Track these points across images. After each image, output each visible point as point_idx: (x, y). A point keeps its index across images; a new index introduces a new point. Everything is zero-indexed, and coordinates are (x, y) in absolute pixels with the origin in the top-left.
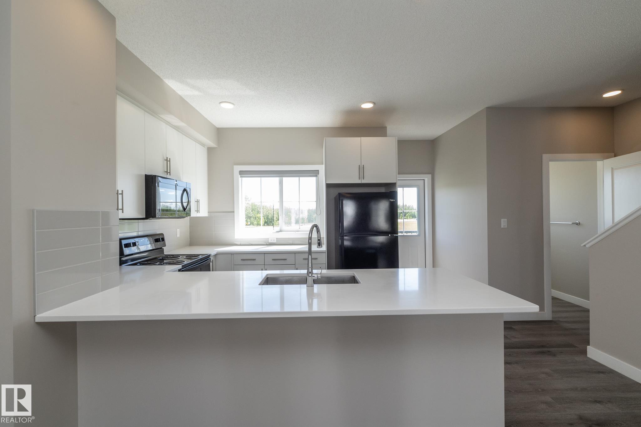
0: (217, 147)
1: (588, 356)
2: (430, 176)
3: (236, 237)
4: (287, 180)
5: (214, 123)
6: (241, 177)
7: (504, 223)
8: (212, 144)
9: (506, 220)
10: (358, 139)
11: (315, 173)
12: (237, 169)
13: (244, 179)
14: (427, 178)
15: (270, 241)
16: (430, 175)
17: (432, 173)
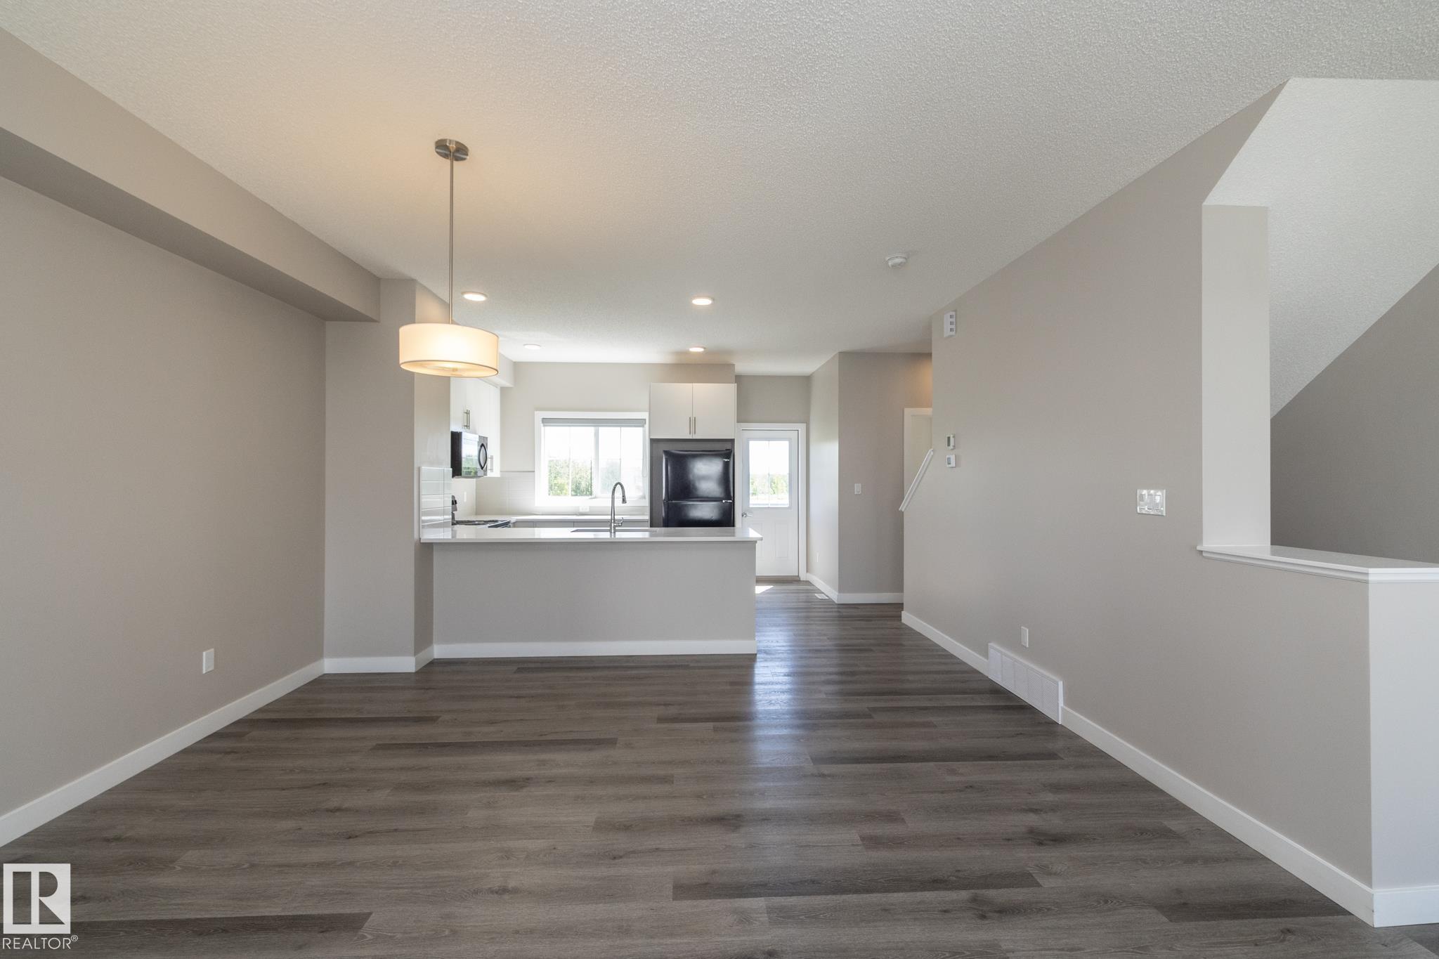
0: (511, 386)
1: (903, 621)
2: (804, 426)
3: (536, 505)
4: (603, 430)
5: (510, 358)
6: (544, 426)
7: (858, 488)
8: (507, 384)
9: (860, 485)
10: (689, 386)
11: (639, 423)
12: (540, 415)
13: (548, 428)
14: (801, 428)
15: (581, 511)
16: (805, 424)
17: (807, 422)
